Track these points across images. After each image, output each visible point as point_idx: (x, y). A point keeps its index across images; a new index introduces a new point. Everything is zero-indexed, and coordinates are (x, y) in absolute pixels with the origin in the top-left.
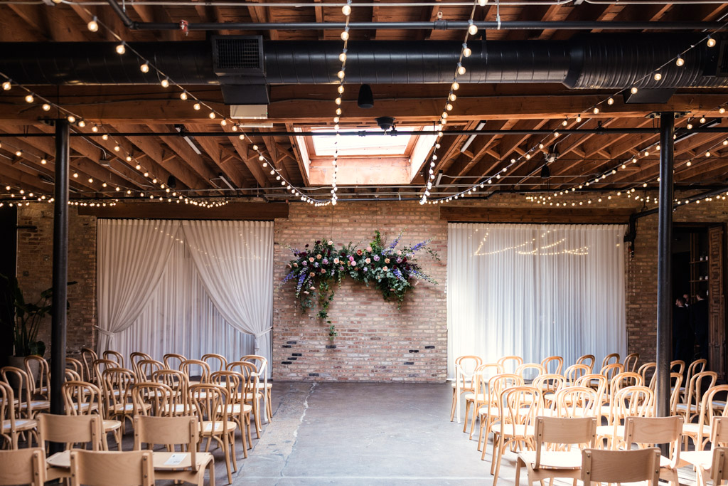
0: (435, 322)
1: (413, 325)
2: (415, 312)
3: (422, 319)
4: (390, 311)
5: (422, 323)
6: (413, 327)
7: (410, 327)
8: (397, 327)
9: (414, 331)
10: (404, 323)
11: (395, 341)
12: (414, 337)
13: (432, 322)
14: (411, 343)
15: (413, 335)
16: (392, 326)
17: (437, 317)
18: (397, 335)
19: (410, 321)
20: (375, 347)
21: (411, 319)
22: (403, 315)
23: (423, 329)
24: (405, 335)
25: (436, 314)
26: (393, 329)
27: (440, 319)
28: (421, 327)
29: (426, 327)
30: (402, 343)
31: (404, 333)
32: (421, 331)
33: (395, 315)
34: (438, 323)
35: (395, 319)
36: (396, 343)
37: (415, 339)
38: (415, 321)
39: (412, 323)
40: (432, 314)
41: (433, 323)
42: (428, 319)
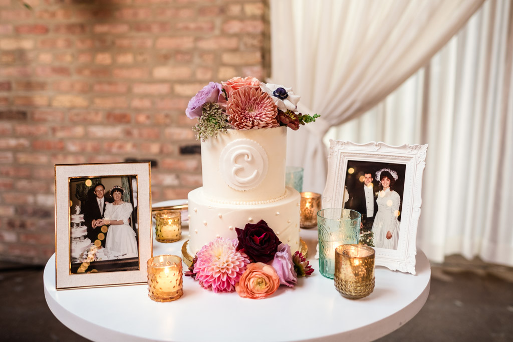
0: (216, 55)
1: (135, 65)
2: (142, 15)
3: (166, 43)
4: (53, 15)
5: (165, 58)
6: (136, 74)
7: (125, 73)
8: (80, 71)
9: (139, 89)
10: (104, 59)
11: (75, 123)
12: (138, 111)
13: (203, 53)
14: (128, 133)
15: (136, 103)
16: (62, 71)
17: (224, 34)
18: (80, 101)
19: (123, 50)
20: (13, 142)
21: (125, 42)
22: (100, 29)
23: (172, 82)
24: (108, 104)
25: (218, 21)
26: (65, 82)
27: (233, 43)
28: (162, 72)
29: (183, 72)
30: (99, 131)
31: (103, 95)
32: (164, 89)
33: (70, 28)
34: (227, 58)
35: (69, 44)
36: (79, 131)
37: (142, 118)
38: (141, 50)
39: (128, 58)
40: (203, 22)
41: (209, 60)
42: (187, 43)
